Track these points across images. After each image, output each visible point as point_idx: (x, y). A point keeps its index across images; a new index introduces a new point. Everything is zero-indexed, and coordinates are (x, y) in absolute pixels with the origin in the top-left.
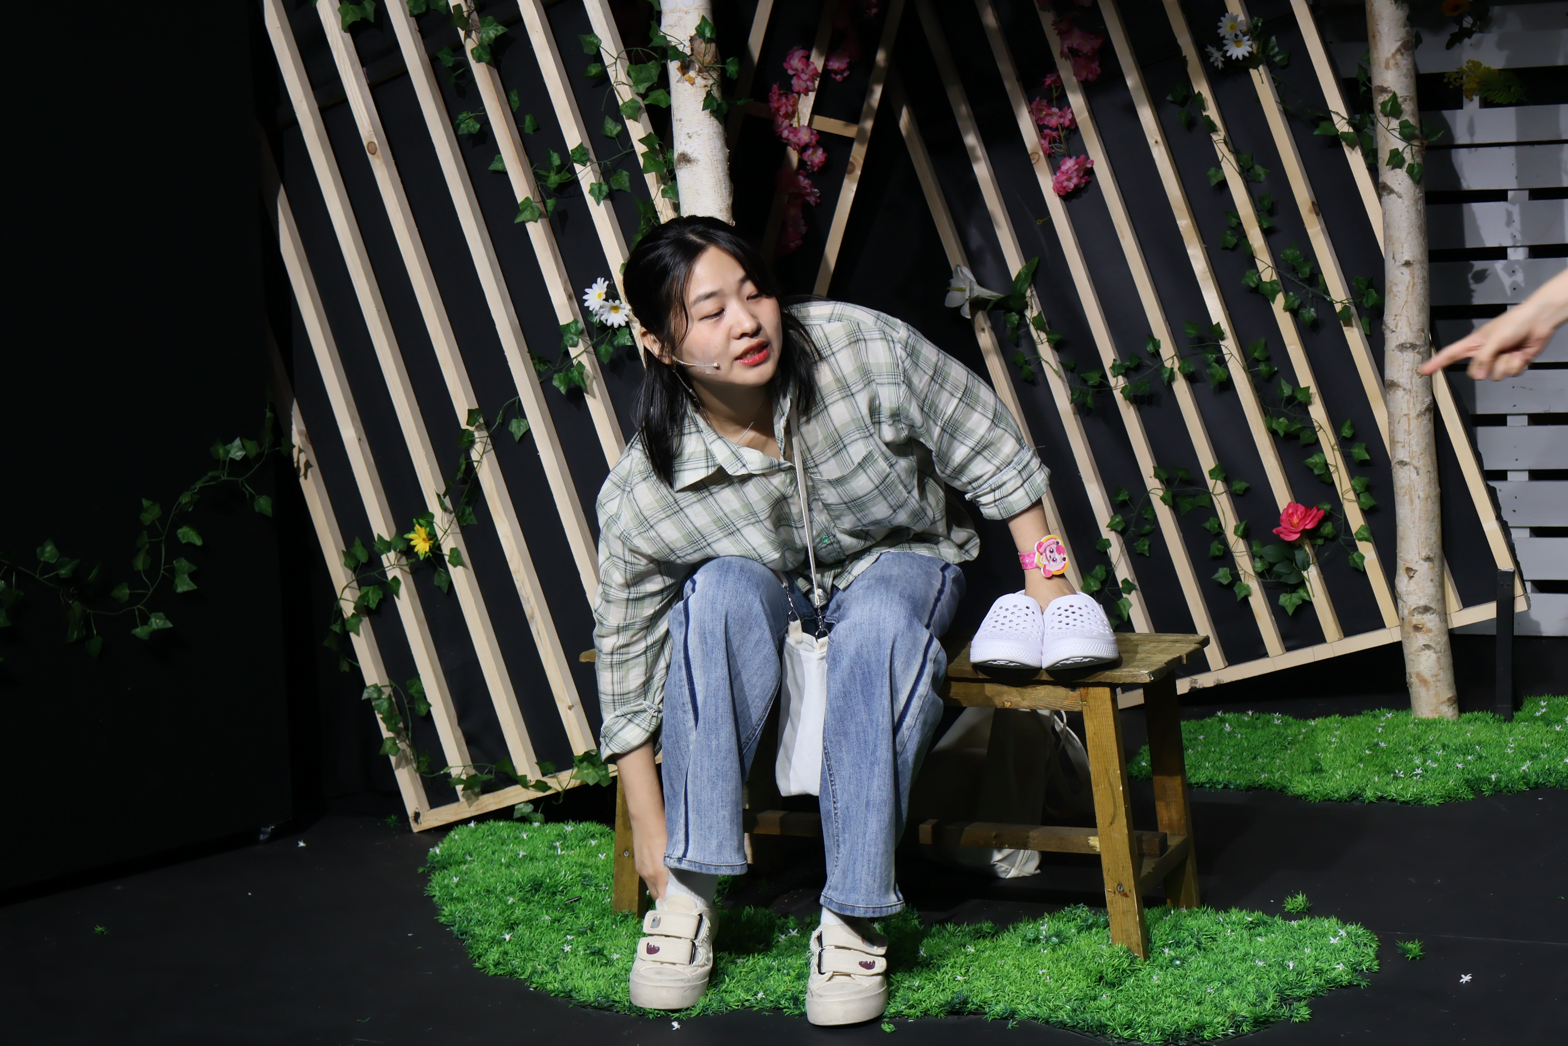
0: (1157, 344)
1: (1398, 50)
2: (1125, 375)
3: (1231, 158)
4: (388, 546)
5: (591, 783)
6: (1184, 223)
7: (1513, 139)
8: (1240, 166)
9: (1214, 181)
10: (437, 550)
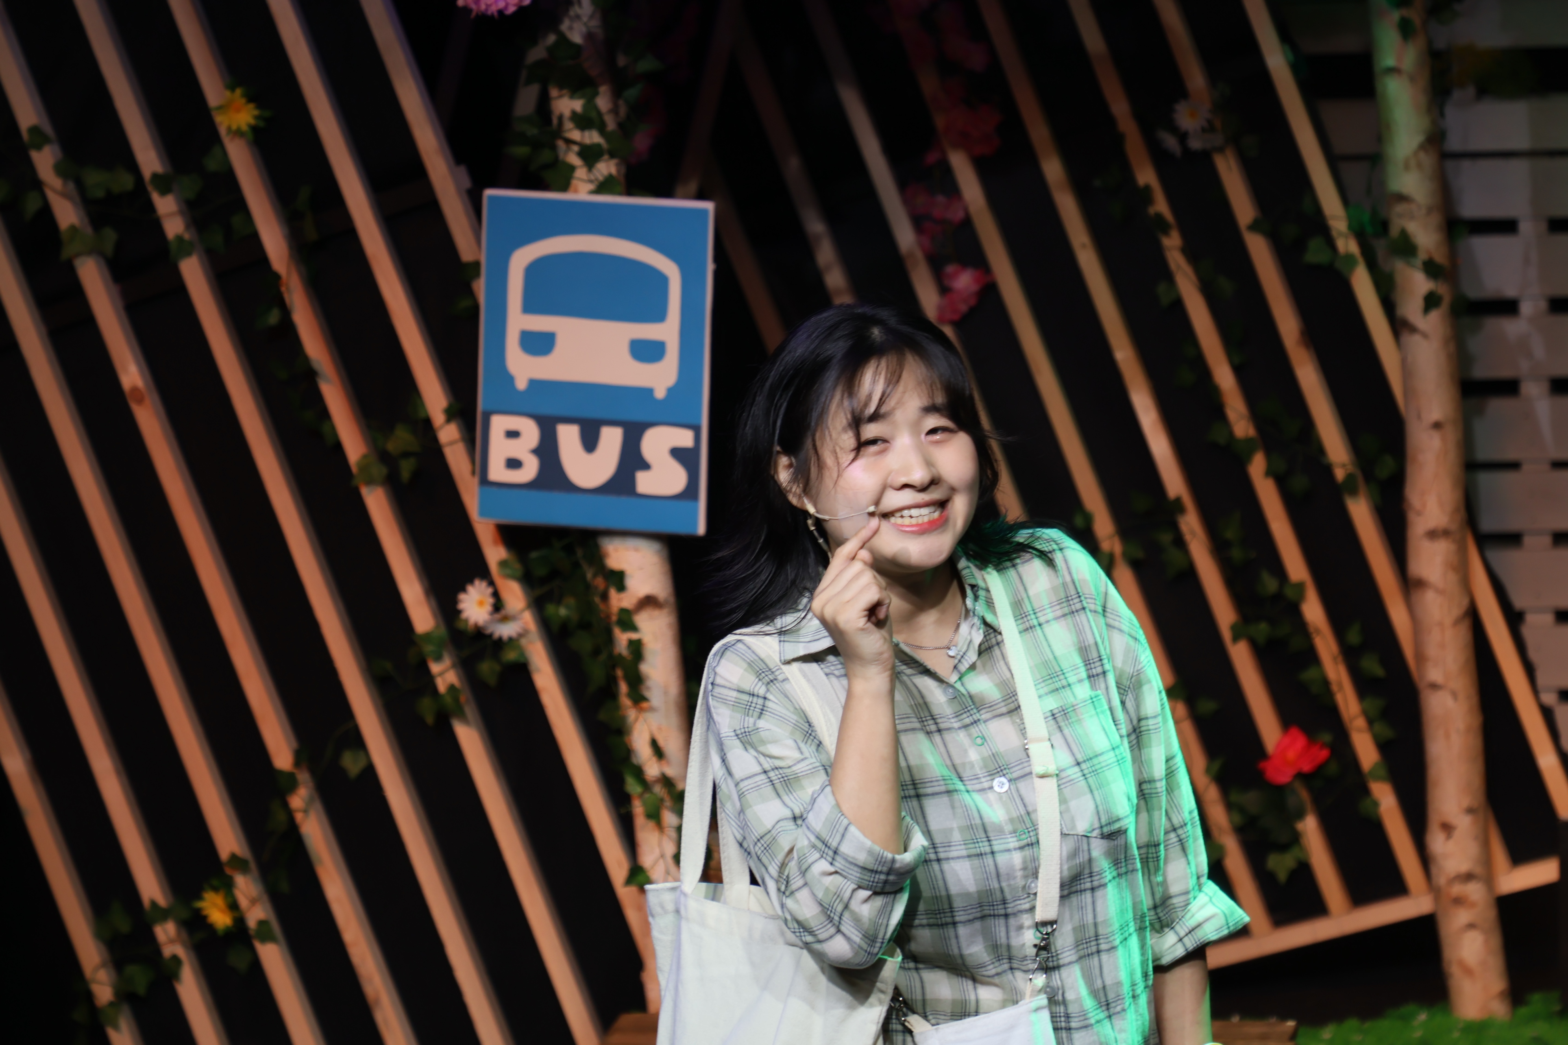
3: (1189, 269)
4: (163, 914)
6: (1124, 354)
7: (1525, 145)
8: (1200, 279)
9: (1165, 301)
10: (240, 921)
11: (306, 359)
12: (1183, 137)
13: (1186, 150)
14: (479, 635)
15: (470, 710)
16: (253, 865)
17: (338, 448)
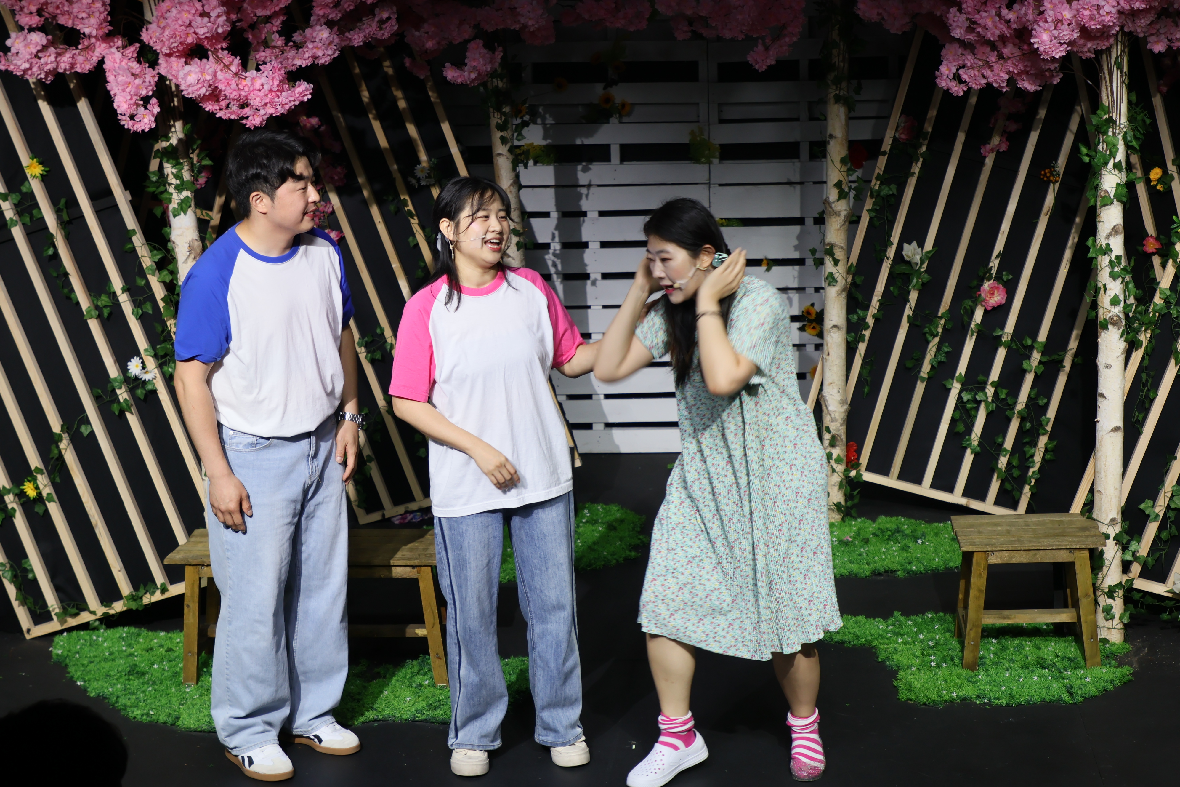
0: (382, 330)
1: (511, 185)
2: (366, 347)
3: (421, 232)
4: (9, 492)
5: (134, 608)
6: (396, 265)
7: (552, 183)
8: (425, 236)
9: (412, 244)
10: (40, 494)
11: (64, 268)
12: (418, 180)
13: (419, 185)
14: (136, 378)
15: (133, 409)
16: (45, 471)
17: (78, 303)
